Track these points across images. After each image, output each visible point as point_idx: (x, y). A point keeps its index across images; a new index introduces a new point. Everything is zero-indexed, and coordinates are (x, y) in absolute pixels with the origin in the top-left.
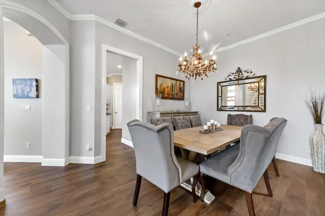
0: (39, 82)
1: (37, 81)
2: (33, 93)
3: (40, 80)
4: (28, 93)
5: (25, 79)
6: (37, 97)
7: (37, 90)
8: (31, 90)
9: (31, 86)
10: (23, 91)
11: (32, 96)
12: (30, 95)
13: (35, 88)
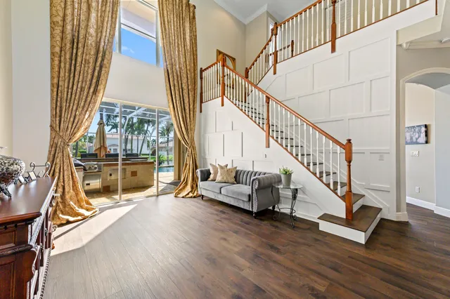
0: (429, 128)
1: (426, 126)
2: (423, 139)
3: (430, 125)
4: (417, 139)
5: (414, 127)
6: (427, 142)
7: (426, 135)
8: (419, 137)
9: (420, 132)
10: (411, 138)
11: (421, 142)
12: (418, 141)
13: (424, 134)
